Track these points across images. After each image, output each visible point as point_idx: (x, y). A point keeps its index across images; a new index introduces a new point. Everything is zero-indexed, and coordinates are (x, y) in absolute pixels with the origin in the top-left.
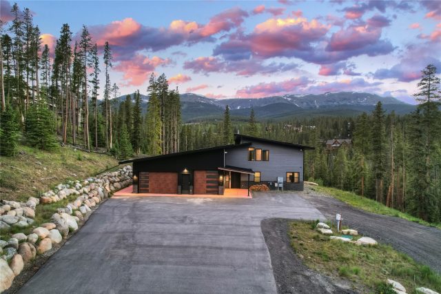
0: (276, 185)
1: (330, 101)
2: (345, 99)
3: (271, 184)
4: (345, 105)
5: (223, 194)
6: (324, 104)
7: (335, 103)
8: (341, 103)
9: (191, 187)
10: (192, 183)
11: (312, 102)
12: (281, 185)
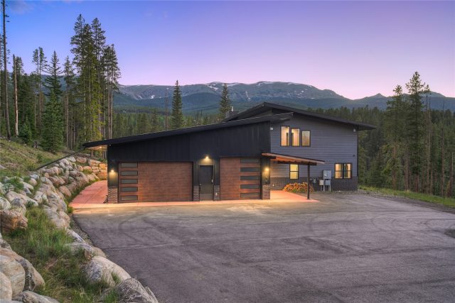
0: (322, 183)
1: (264, 93)
2: (280, 91)
3: (315, 181)
4: (281, 98)
5: (269, 199)
6: (256, 96)
7: (269, 96)
8: (276, 96)
9: (216, 188)
10: (218, 182)
11: (243, 93)
12: (328, 183)
